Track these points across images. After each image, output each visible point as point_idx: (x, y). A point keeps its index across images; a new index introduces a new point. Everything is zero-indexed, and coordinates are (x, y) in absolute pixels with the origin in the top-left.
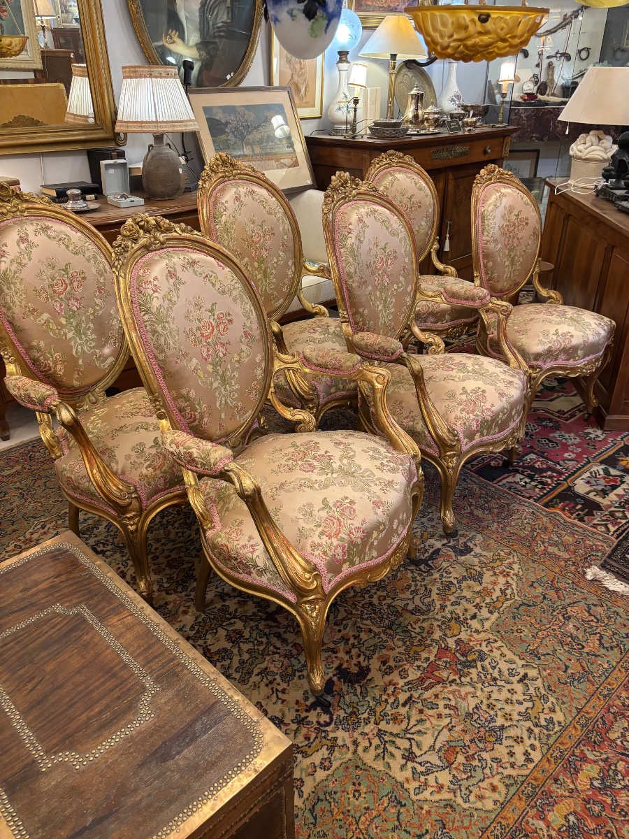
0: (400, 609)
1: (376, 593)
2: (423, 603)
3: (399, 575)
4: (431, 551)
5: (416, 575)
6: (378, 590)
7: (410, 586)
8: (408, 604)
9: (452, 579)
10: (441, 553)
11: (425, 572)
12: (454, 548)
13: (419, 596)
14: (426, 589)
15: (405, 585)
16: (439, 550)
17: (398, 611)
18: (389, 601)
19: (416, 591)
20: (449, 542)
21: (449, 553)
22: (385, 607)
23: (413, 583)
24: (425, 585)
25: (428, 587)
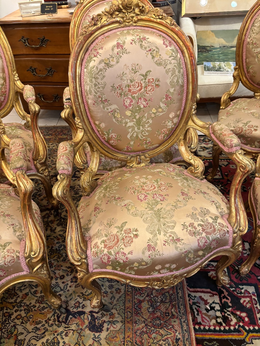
0: (15, 333)
1: (21, 311)
2: (29, 341)
3: (46, 310)
4: (80, 309)
5: (53, 318)
6: (25, 310)
7: (40, 322)
8: (22, 333)
9: (61, 341)
10: (82, 316)
11: (59, 321)
12: (94, 318)
13: (35, 335)
14: (44, 333)
15: (39, 320)
16: (84, 313)
17: (12, 333)
18: (18, 322)
19: (38, 329)
20: (97, 313)
21: (85, 321)
22: (12, 324)
23: (44, 323)
24: (47, 330)
25: (46, 333)
